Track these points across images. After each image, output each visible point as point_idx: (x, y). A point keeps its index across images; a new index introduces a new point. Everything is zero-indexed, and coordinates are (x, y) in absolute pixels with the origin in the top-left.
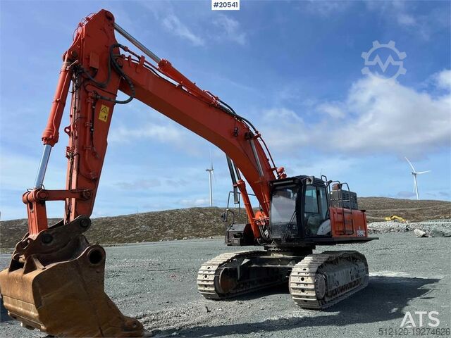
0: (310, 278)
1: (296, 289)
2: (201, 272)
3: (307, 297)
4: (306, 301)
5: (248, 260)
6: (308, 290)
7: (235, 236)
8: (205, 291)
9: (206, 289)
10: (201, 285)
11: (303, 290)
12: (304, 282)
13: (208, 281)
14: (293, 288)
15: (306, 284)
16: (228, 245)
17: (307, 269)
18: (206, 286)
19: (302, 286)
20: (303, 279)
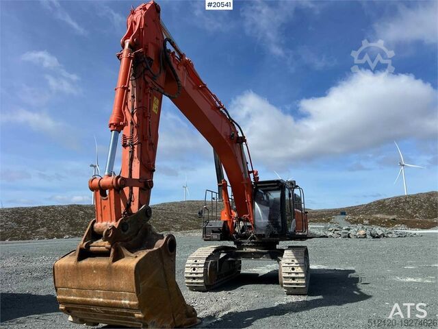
0: (299, 268)
1: (288, 278)
2: (189, 265)
3: (297, 284)
4: (295, 288)
5: (225, 254)
6: (299, 278)
7: (213, 232)
8: (192, 283)
9: (194, 281)
10: (188, 278)
11: (294, 279)
12: (295, 271)
13: (197, 274)
14: (284, 277)
15: (297, 273)
16: (205, 240)
17: (295, 260)
18: (194, 278)
19: (293, 275)
20: (293, 269)
